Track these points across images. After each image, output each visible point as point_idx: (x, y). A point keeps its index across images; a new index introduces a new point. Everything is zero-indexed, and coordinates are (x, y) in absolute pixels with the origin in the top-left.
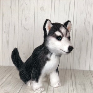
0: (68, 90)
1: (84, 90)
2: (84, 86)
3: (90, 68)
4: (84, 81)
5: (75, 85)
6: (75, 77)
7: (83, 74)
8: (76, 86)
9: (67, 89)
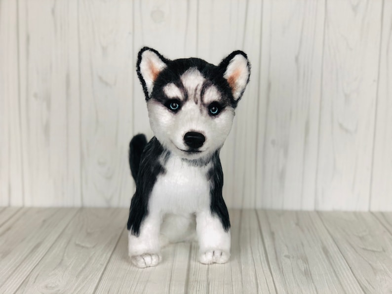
0: (256, 279)
1: (307, 274)
2: (306, 260)
3: (316, 202)
4: (303, 245)
5: (277, 258)
6: (272, 234)
7: (297, 224)
8: (278, 264)
9: (252, 273)
